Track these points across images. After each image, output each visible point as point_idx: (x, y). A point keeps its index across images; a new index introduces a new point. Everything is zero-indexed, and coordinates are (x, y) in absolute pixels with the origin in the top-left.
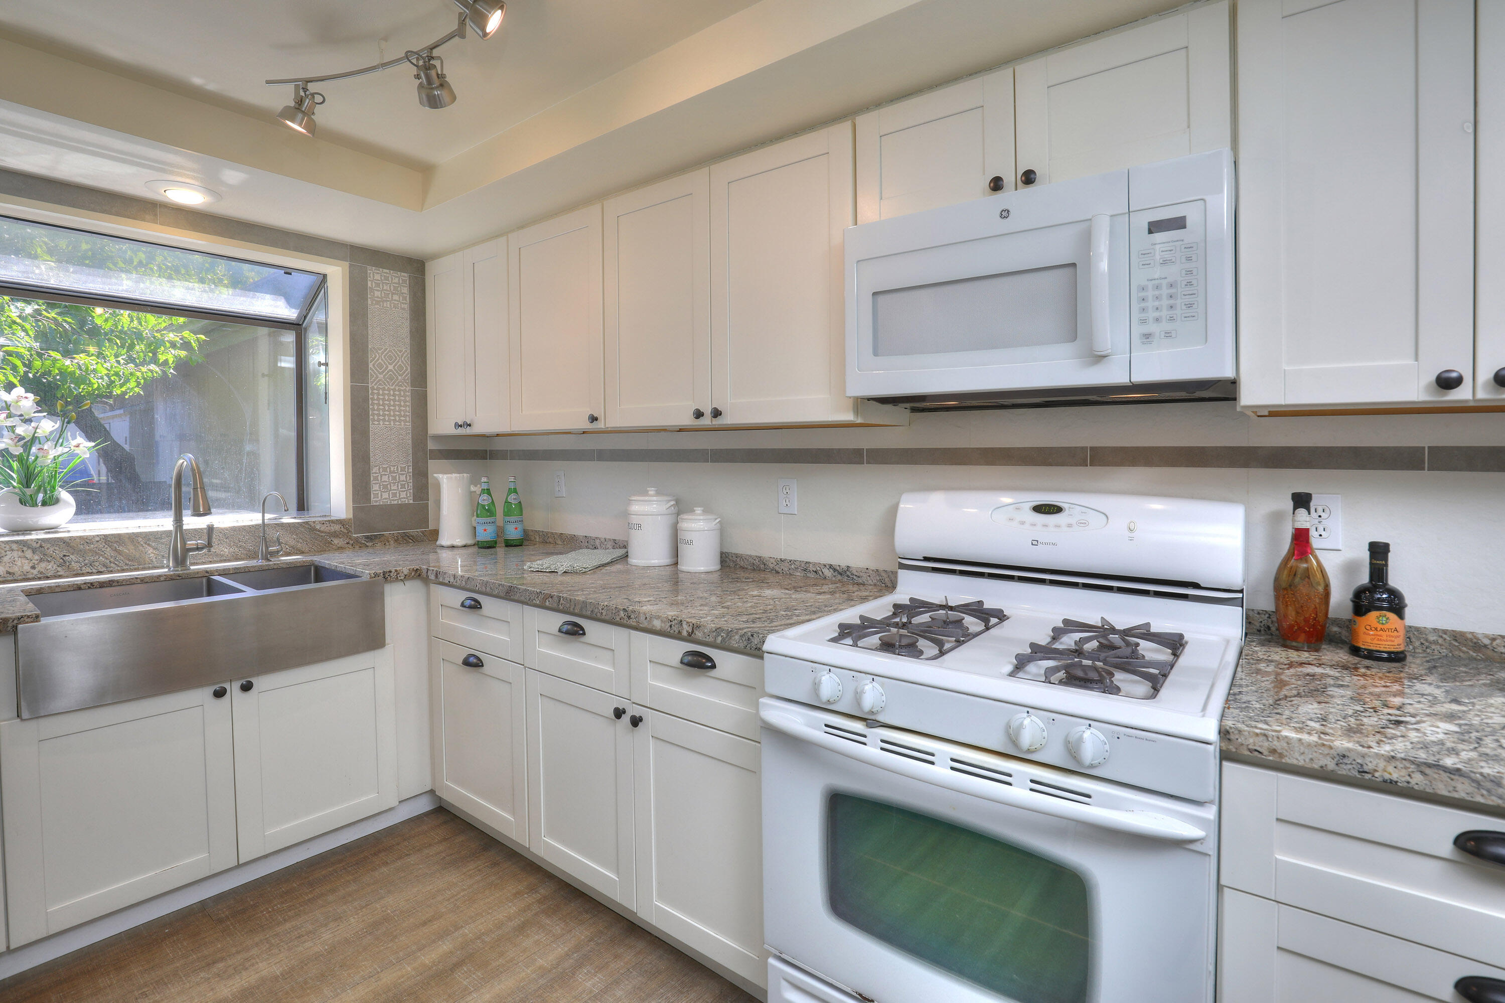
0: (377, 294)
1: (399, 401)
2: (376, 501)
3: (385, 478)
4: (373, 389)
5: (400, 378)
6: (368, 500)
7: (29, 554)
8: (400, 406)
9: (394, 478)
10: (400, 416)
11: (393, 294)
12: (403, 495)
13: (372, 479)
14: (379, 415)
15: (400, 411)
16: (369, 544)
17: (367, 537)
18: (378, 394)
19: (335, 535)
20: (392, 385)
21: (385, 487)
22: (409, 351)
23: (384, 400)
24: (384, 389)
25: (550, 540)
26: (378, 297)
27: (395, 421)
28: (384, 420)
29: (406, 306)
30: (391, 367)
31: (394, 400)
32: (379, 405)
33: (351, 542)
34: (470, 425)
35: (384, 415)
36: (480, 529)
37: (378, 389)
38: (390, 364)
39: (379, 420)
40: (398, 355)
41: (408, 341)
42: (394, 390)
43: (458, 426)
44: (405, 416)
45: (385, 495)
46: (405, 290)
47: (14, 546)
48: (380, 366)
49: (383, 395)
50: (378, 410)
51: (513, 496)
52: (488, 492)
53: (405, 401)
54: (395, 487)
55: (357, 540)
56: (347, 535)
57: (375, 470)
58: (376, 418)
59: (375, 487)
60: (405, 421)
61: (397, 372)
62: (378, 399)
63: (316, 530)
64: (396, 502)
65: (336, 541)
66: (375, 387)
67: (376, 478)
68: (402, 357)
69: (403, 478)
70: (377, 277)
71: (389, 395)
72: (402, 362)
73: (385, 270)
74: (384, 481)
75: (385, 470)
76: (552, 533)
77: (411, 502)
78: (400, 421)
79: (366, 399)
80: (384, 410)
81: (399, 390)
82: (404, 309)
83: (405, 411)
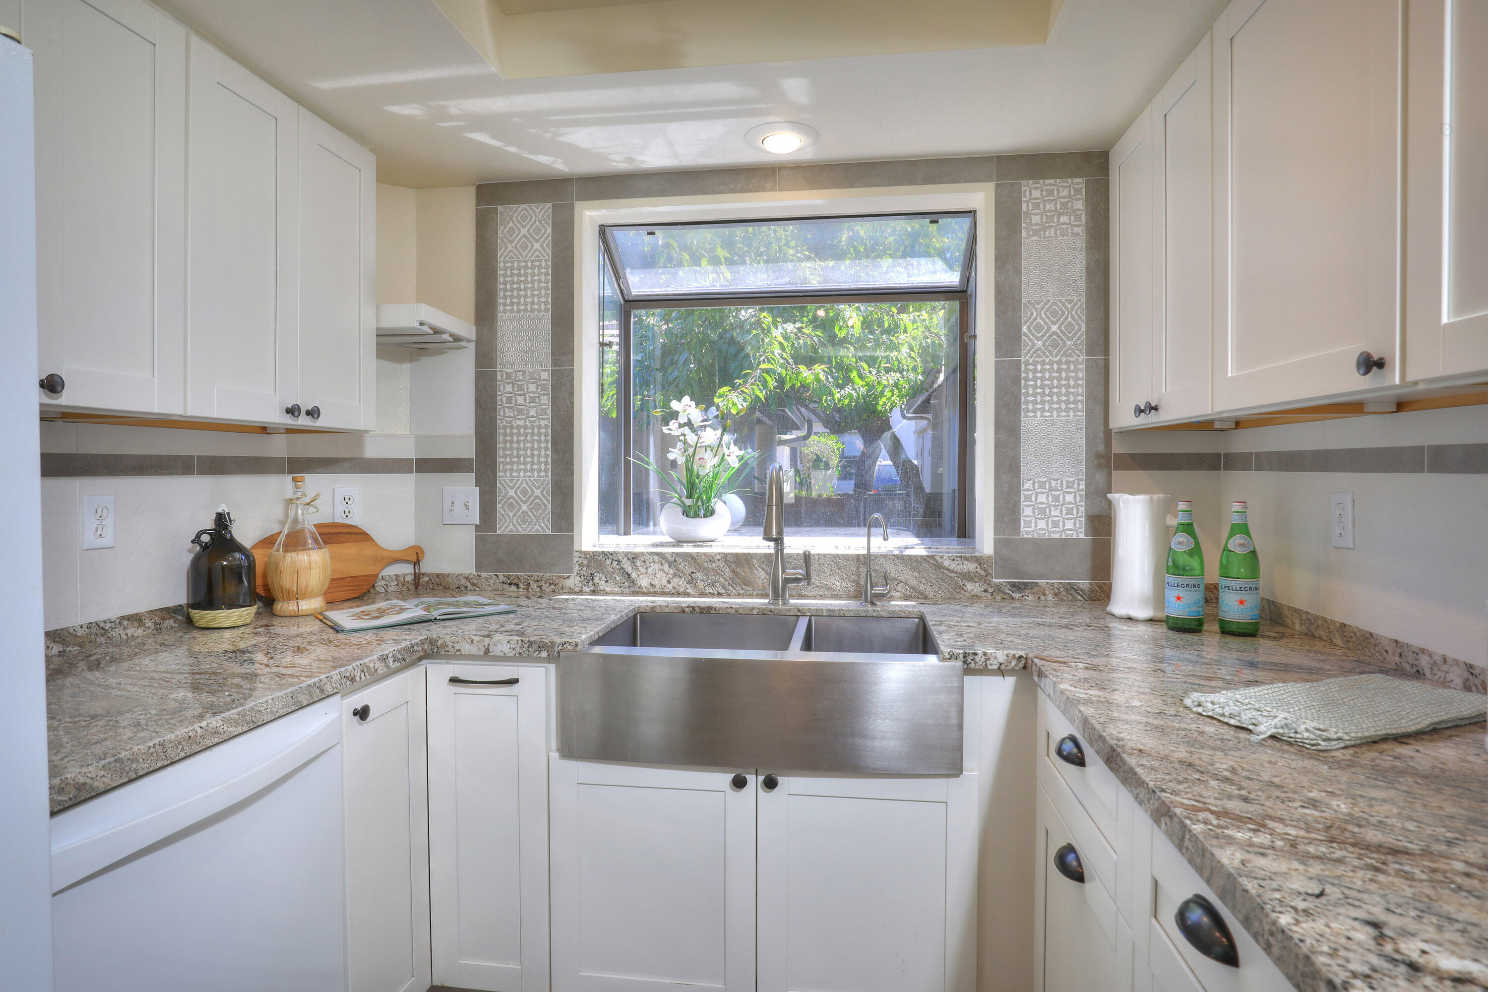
0: (1036, 219)
1: (1068, 378)
2: (1028, 533)
3: (1042, 498)
4: (1027, 363)
5: (1069, 343)
6: (1017, 529)
7: (666, 567)
8: (1068, 386)
9: (1056, 499)
10: (1068, 402)
11: (1060, 214)
12: (1069, 525)
13: (1022, 499)
14: (1035, 402)
15: (1068, 394)
16: (1017, 596)
17: (1013, 585)
18: (1035, 371)
19: (969, 577)
20: (1056, 356)
21: (1042, 511)
22: (1083, 299)
23: (1043, 379)
24: (1043, 363)
25: (1322, 633)
26: (1037, 224)
27: (1059, 410)
28: (1043, 410)
29: (1079, 230)
30: (1055, 328)
31: (1059, 379)
32: (1035, 387)
33: (991, 590)
34: (1156, 408)
35: (1043, 402)
36: (1171, 595)
37: (1035, 363)
38: (1054, 323)
39: (1035, 411)
40: (1067, 308)
41: (1082, 283)
42: (1059, 363)
43: (1139, 411)
44: (1076, 402)
45: (1042, 524)
46: (1079, 205)
47: (656, 558)
48: (1039, 328)
49: (1043, 371)
50: (1035, 395)
51: (1238, 539)
52: (1188, 528)
53: (1076, 379)
54: (1057, 513)
55: (998, 589)
56: (984, 578)
57: (1027, 485)
58: (1030, 407)
59: (1027, 511)
60: (1075, 410)
61: (1064, 334)
62: (1035, 379)
63: (944, 568)
64: (1057, 536)
65: (969, 586)
66: (1031, 361)
67: (1028, 498)
68: (1072, 310)
69: (1069, 498)
70: (1036, 194)
71: (1051, 371)
72: (1073, 317)
73: (1048, 181)
74: (1041, 503)
75: (1042, 485)
76: (1325, 620)
77: (1082, 536)
78: (1067, 410)
79: (1017, 380)
80: (1043, 394)
81: (1068, 362)
82: (1077, 235)
83: (1076, 394)
